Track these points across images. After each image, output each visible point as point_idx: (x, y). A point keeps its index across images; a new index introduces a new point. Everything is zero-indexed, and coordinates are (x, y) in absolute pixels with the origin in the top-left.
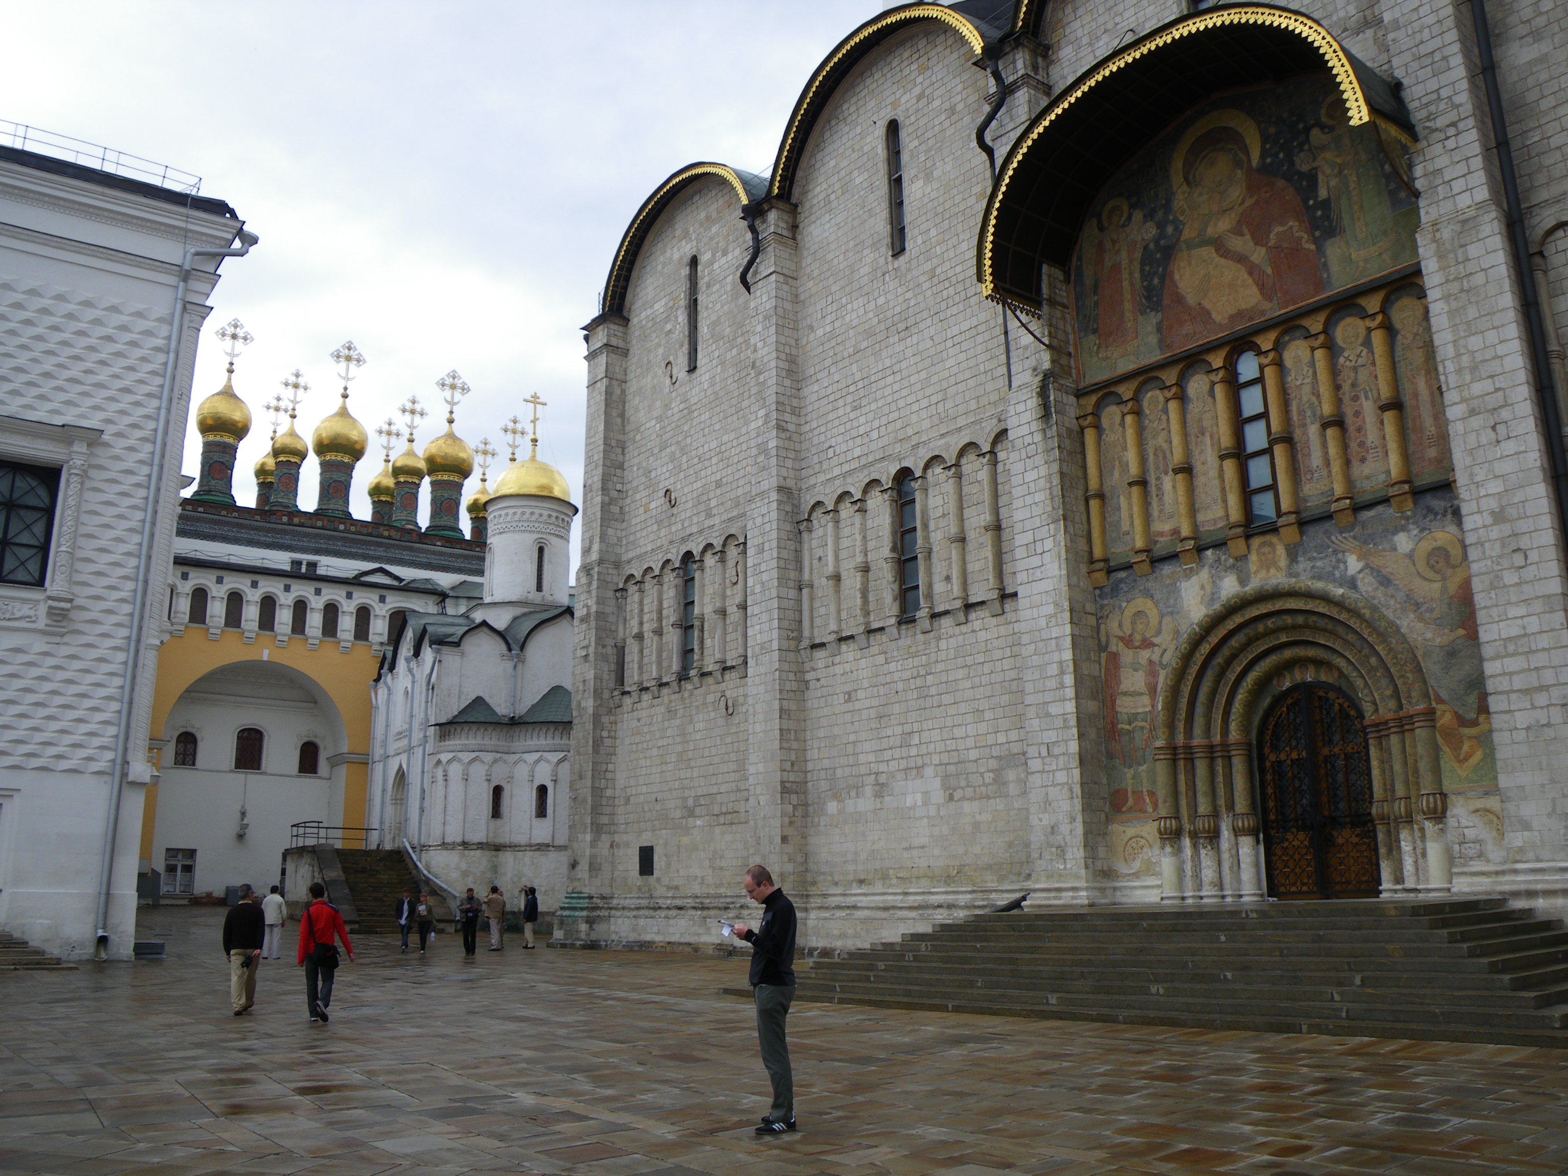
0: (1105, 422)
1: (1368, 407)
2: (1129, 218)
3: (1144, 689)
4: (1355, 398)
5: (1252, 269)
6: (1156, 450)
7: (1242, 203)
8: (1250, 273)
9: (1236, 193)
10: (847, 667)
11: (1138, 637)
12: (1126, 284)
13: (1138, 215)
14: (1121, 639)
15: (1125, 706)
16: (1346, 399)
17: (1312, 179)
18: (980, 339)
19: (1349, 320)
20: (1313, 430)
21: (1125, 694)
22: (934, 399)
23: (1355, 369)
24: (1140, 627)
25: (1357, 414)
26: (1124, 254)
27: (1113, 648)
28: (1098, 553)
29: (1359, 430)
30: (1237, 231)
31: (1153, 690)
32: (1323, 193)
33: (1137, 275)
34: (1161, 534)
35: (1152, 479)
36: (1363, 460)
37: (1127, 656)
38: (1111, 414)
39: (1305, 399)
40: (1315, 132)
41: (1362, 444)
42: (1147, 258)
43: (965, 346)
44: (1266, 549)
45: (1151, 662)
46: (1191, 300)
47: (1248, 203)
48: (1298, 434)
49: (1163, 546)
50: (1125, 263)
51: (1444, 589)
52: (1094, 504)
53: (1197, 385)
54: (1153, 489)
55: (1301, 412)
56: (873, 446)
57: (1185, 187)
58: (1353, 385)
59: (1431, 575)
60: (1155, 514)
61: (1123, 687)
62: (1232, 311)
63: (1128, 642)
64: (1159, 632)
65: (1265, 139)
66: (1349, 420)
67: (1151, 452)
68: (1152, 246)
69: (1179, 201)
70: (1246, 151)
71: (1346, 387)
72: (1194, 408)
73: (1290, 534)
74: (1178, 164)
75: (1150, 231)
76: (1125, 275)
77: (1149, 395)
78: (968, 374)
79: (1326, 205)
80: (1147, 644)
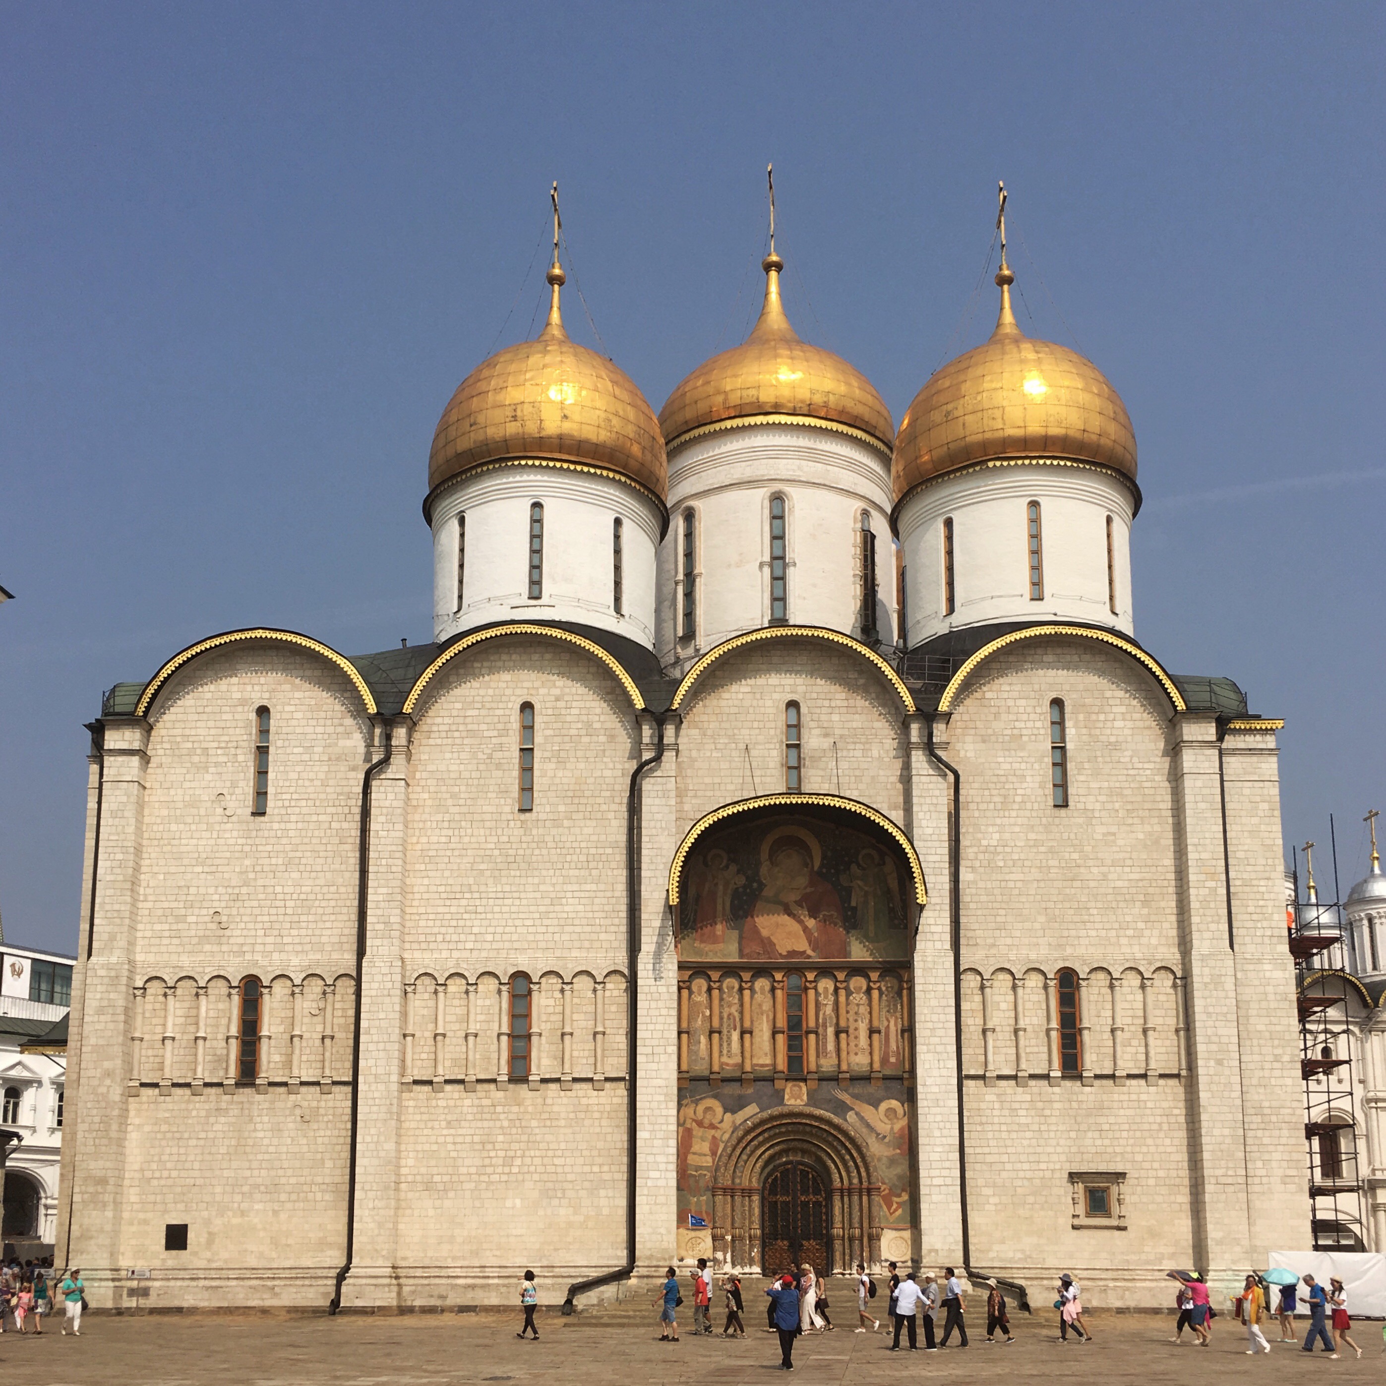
0: (694, 988)
1: (863, 1027)
2: (727, 867)
3: (709, 1152)
4: (856, 1021)
5: (805, 929)
6: (730, 1014)
7: (805, 888)
8: (804, 931)
9: (802, 881)
10: (451, 1103)
11: (706, 1122)
12: (719, 907)
13: (733, 868)
14: (694, 1120)
15: (692, 1159)
16: (851, 1020)
17: (849, 891)
18: (597, 901)
19: (859, 978)
20: (830, 1031)
21: (694, 1154)
22: (551, 929)
23: (858, 1005)
24: (708, 1116)
25: (856, 1029)
26: (721, 887)
27: (689, 1126)
28: (684, 1067)
29: (856, 1037)
30: (799, 903)
31: (714, 1153)
32: (853, 904)
33: (728, 904)
34: (727, 1065)
35: (725, 1031)
36: (856, 1054)
37: (697, 1132)
38: (700, 984)
39: (828, 1012)
40: (854, 867)
41: (856, 1046)
42: (736, 895)
43: (583, 901)
44: (796, 1089)
45: (714, 1137)
46: (765, 933)
47: (809, 890)
48: (821, 1030)
49: (729, 1071)
50: (720, 894)
51: (892, 1129)
52: (684, 1037)
53: (762, 984)
54: (725, 1038)
55: (825, 1019)
56: (487, 946)
57: (768, 863)
58: (856, 1013)
59: (886, 1121)
60: (725, 1052)
61: (693, 1150)
62: (790, 949)
63: (700, 1124)
64: (722, 1121)
65: (824, 857)
66: (851, 1031)
67: (725, 1015)
68: (741, 890)
69: (764, 870)
70: (811, 858)
71: (852, 1013)
72: (758, 997)
73: (813, 1084)
74: (765, 849)
75: (741, 881)
76: (719, 901)
77: (728, 980)
78: (584, 922)
79: (854, 909)
80: (712, 1126)
